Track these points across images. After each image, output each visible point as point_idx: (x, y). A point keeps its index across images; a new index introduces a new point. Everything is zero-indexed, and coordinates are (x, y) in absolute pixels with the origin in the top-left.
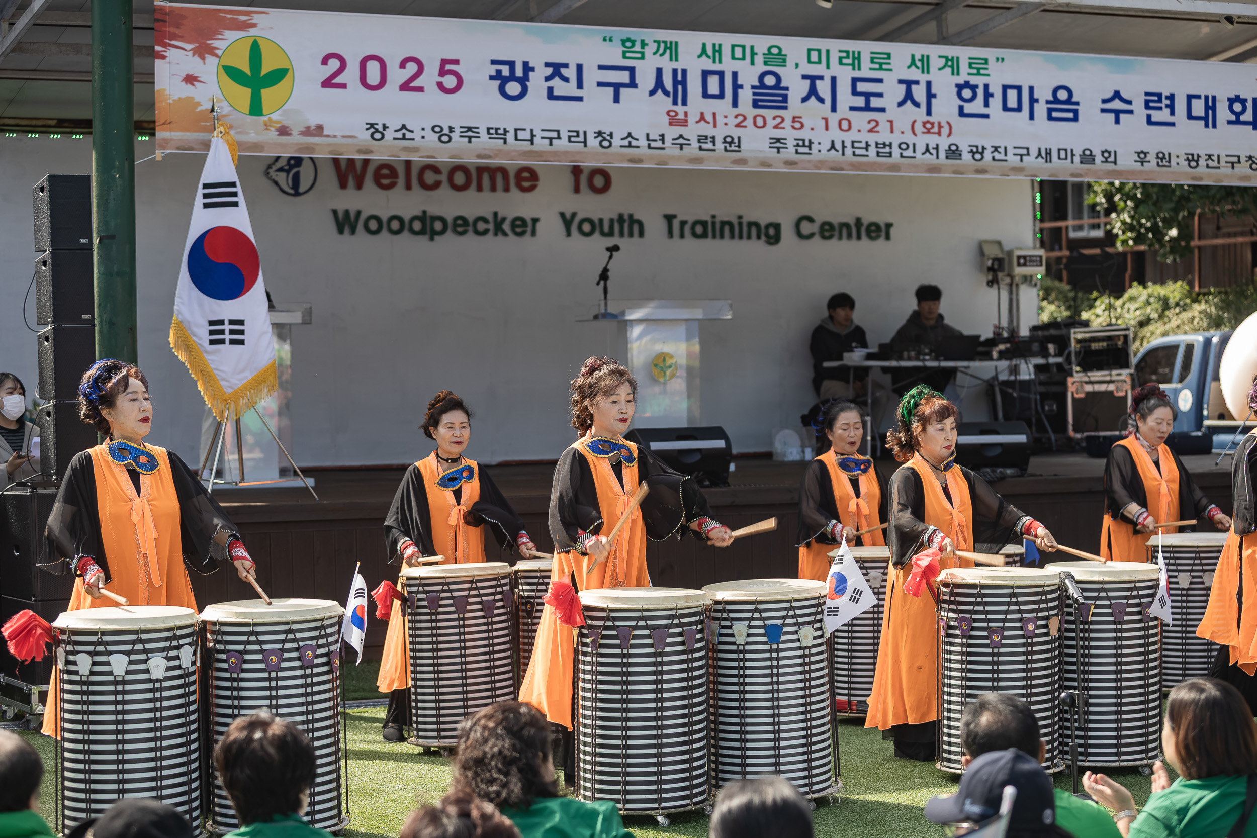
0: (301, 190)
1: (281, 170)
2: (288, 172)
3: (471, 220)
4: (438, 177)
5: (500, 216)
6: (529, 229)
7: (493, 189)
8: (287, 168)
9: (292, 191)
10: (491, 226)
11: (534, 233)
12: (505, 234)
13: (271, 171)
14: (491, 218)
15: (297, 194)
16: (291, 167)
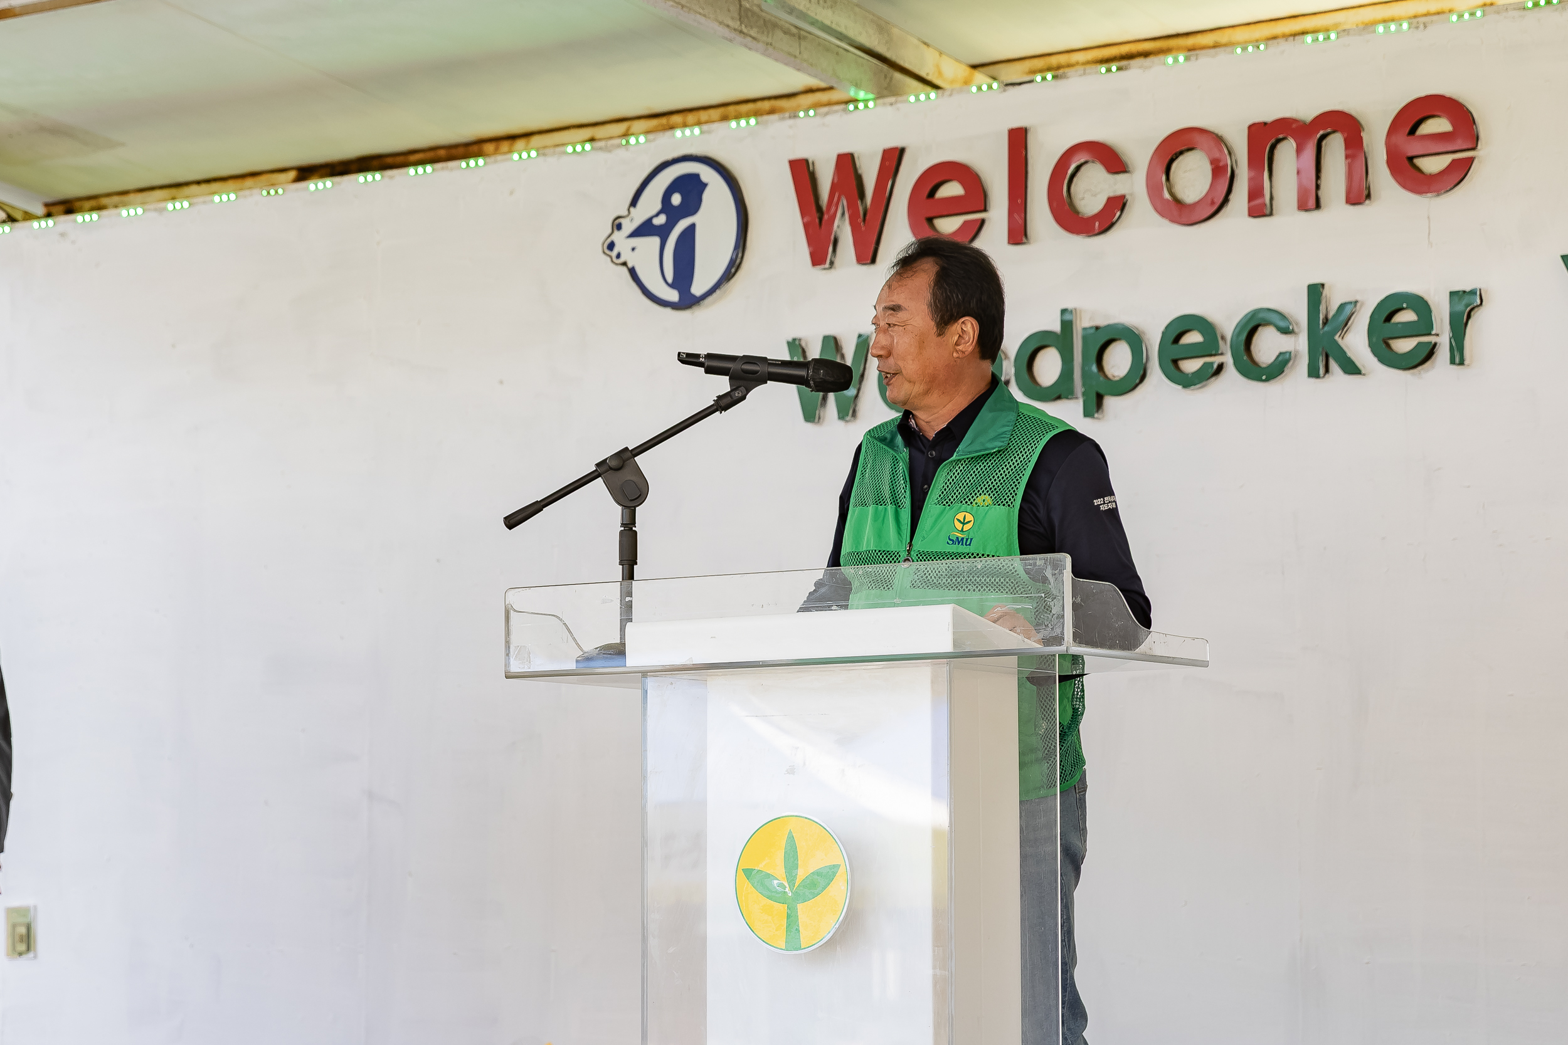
0: (697, 289)
1: (645, 229)
2: (663, 233)
3: (1228, 324)
4: (1117, 185)
5: (1334, 299)
6: (1443, 337)
7: (1310, 200)
8: (661, 220)
9: (673, 296)
10: (1299, 344)
11: (1458, 356)
12: (1351, 368)
13: (619, 237)
14: (1299, 312)
15: (688, 302)
16: (673, 214)
